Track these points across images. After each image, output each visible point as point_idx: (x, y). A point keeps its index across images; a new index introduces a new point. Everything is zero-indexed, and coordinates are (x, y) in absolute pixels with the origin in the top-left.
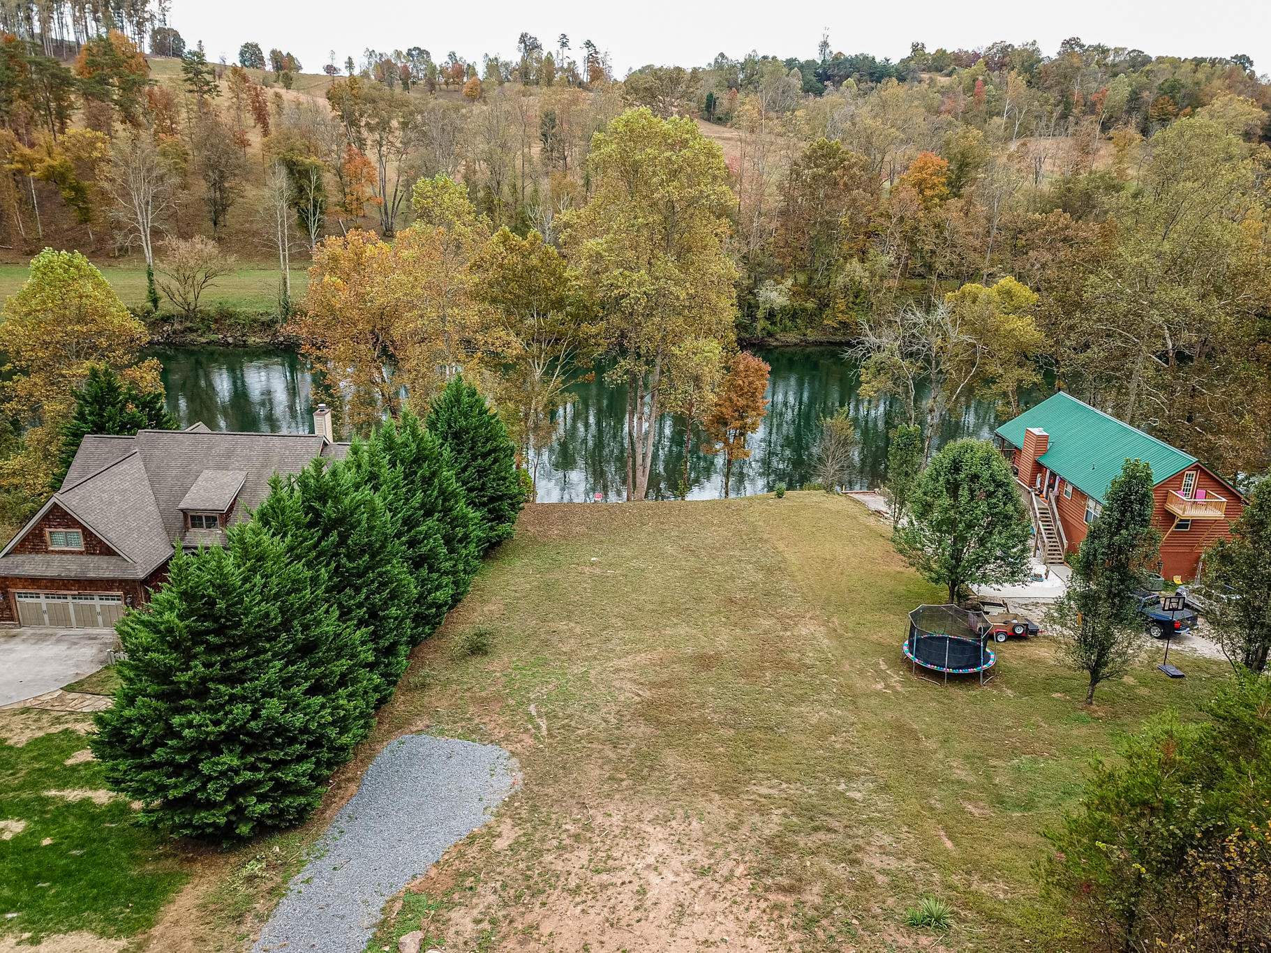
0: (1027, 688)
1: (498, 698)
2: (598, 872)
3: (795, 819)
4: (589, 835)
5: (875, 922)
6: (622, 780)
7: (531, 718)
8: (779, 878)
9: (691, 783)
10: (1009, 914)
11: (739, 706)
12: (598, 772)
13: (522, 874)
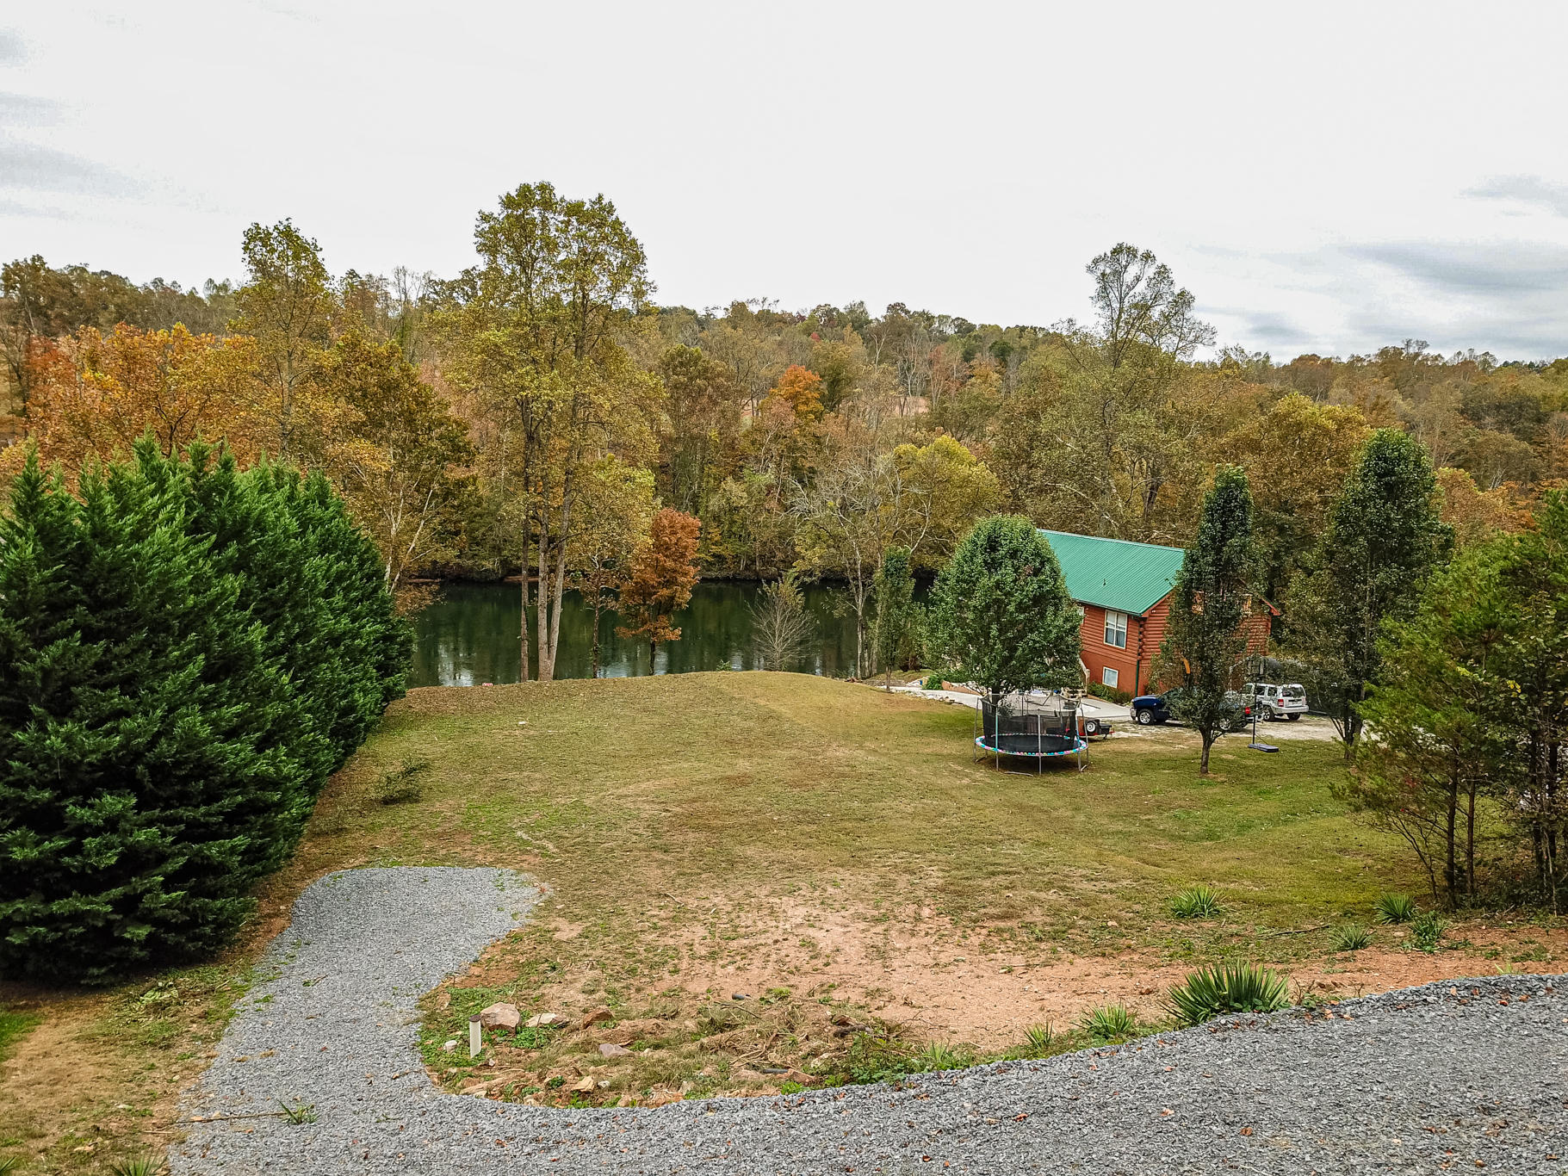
0: (1130, 770)
2: (731, 939)
4: (690, 915)
5: (1134, 922)
7: (525, 843)
8: (983, 910)
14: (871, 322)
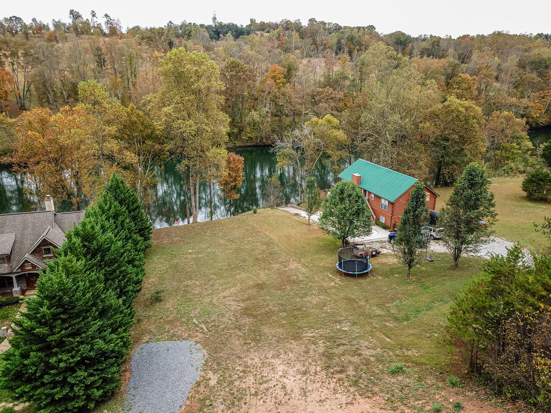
0: (385, 275)
1: (177, 320)
2: (261, 384)
3: (328, 343)
4: (249, 369)
5: (379, 376)
6: (250, 343)
7: (197, 326)
8: (335, 368)
9: (279, 338)
10: (423, 360)
11: (282, 302)
12: (238, 342)
13: (229, 393)
14: (303, 27)
